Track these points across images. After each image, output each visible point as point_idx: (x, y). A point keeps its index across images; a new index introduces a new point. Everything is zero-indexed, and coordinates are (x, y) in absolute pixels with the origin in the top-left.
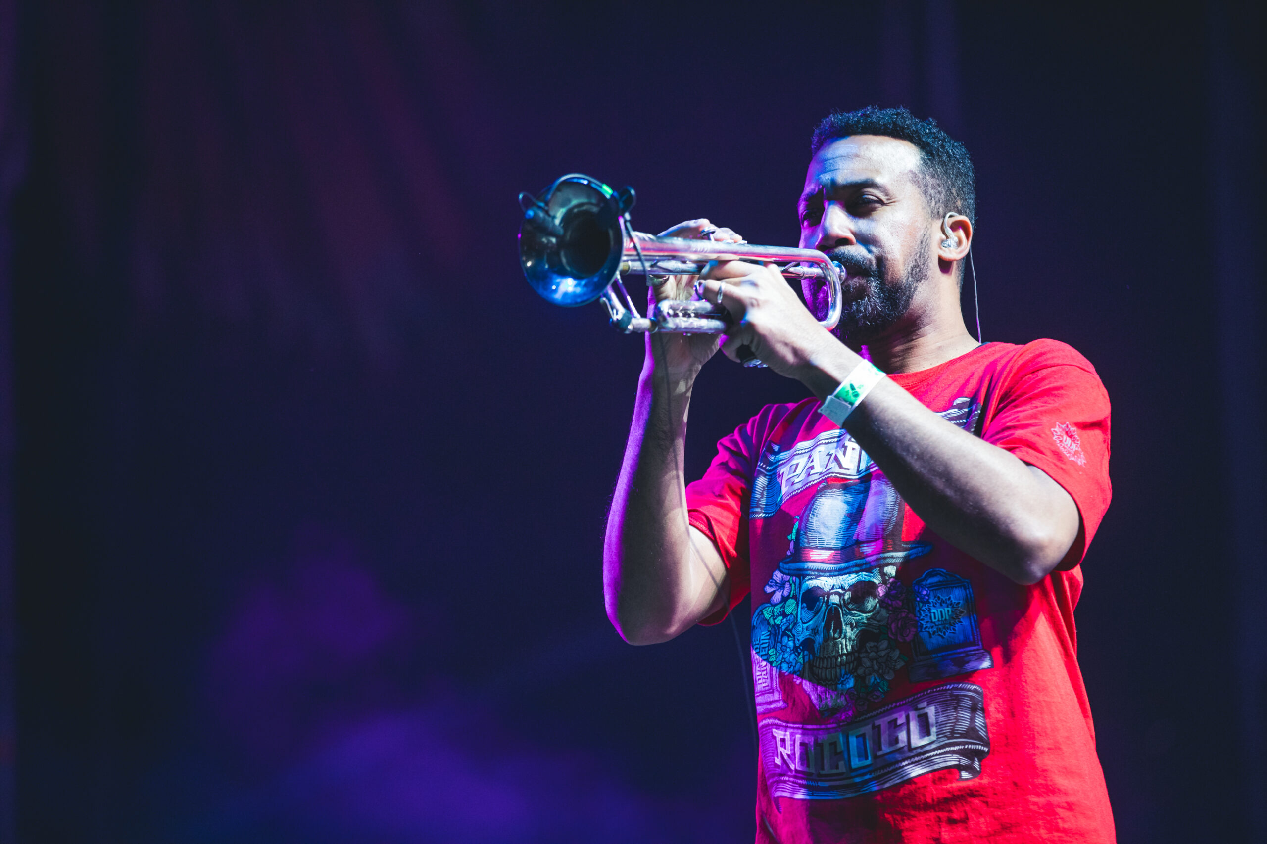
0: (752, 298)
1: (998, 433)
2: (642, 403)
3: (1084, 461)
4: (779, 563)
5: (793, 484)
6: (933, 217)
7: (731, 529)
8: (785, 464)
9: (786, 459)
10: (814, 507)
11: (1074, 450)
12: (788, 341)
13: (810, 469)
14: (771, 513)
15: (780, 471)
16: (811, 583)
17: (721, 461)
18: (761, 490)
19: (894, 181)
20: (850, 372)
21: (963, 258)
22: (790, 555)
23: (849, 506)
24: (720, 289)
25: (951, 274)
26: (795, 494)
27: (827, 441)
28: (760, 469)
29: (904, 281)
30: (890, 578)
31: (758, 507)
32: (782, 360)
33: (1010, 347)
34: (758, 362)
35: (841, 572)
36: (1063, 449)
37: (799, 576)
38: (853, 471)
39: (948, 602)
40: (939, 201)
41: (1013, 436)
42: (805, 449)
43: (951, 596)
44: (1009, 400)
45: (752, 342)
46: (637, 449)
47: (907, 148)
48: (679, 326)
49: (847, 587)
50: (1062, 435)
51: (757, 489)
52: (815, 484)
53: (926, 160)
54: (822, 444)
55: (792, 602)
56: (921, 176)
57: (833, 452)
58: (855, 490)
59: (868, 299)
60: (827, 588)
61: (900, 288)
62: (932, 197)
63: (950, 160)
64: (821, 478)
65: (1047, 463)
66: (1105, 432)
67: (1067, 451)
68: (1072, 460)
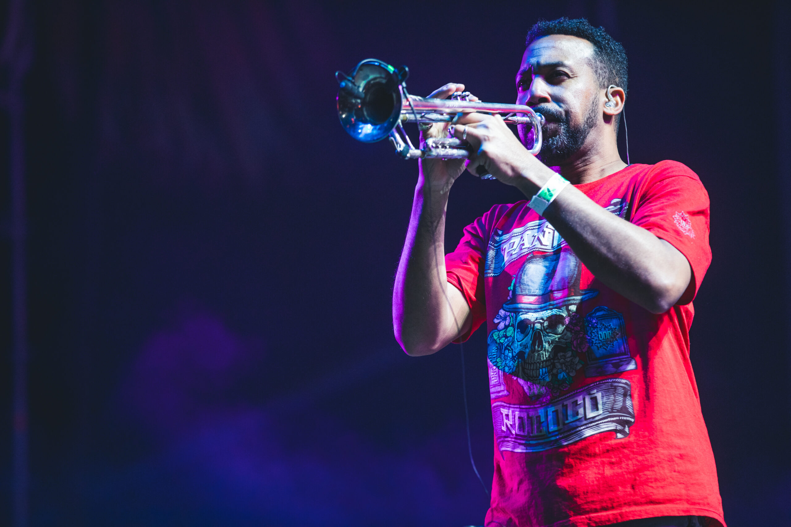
0: (484, 136)
2: (417, 204)
3: (694, 235)
4: (503, 305)
5: (511, 255)
6: (601, 88)
7: (473, 283)
8: (506, 243)
9: (507, 239)
10: (525, 269)
11: (688, 228)
12: (508, 162)
13: (522, 245)
14: (498, 273)
15: (503, 247)
16: (523, 317)
17: (466, 241)
18: (491, 259)
19: (577, 64)
20: (546, 181)
21: (619, 114)
22: (510, 300)
23: (547, 268)
24: (465, 130)
25: (611, 124)
26: (512, 261)
27: (532, 228)
28: (490, 246)
29: (582, 127)
30: (572, 313)
31: (489, 269)
32: (505, 174)
33: (646, 166)
34: (490, 176)
35: (542, 309)
36: (681, 227)
37: (515, 312)
38: (549, 247)
39: (609, 327)
40: (605, 78)
41: (649, 222)
42: (518, 233)
43: (611, 324)
44: (645, 199)
45: (485, 163)
46: (414, 233)
47: (585, 43)
48: (439, 154)
49: (545, 319)
50: (680, 219)
51: (489, 258)
52: (525, 255)
53: (597, 51)
54: (529, 229)
55: (511, 328)
56: (593, 61)
57: (537, 234)
58: (551, 259)
59: (559, 137)
60: (533, 320)
61: (579, 131)
62: (600, 75)
63: (612, 52)
64: (529, 251)
65: (670, 237)
66: (706, 217)
67: (683, 229)
68: (686, 235)
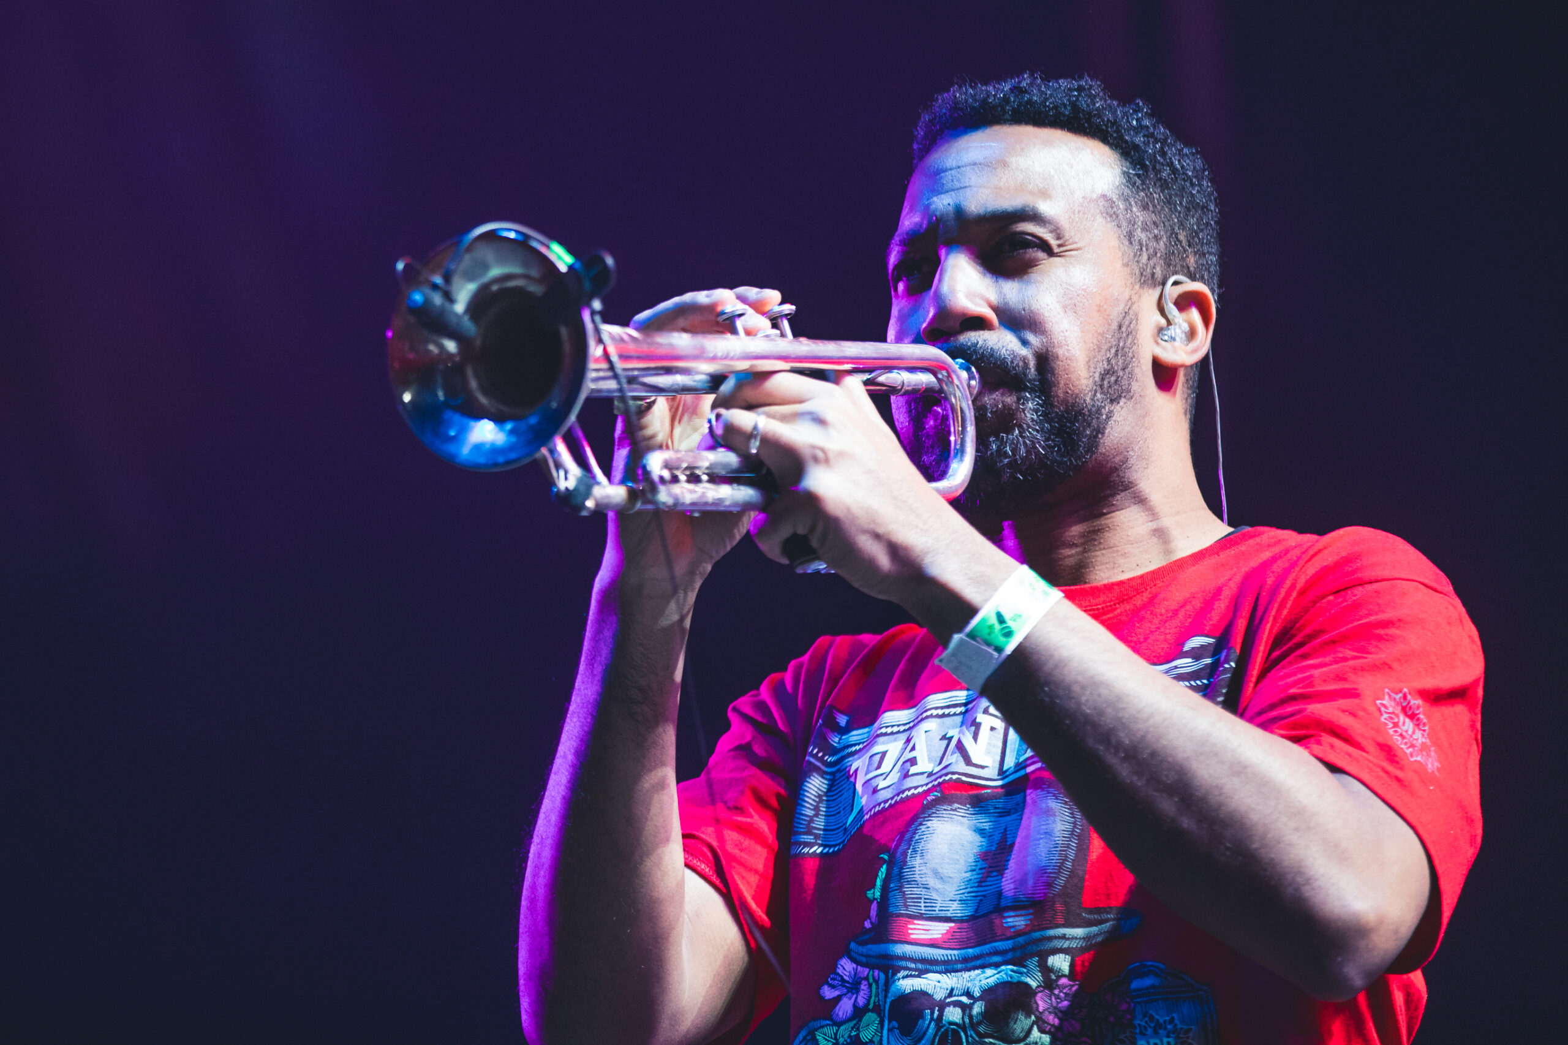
0: (814, 447)
1: (1272, 707)
2: (598, 632)
3: (1437, 764)
4: (849, 944)
5: (875, 791)
6: (1144, 283)
7: (762, 875)
8: (860, 754)
9: (863, 743)
10: (917, 837)
11: (1420, 741)
12: (880, 531)
13: (908, 764)
14: (835, 846)
15: (851, 765)
16: (907, 984)
17: (736, 744)
18: (814, 800)
19: (1074, 214)
20: (996, 590)
21: (1196, 364)
22: (870, 929)
23: (984, 837)
24: (755, 428)
25: (1175, 393)
26: (878, 811)
27: (940, 712)
28: (812, 760)
29: (1088, 401)
30: (1059, 977)
31: (809, 833)
32: (870, 564)
33: (1290, 538)
34: (821, 565)
35: (968, 964)
36: (1399, 738)
37: (884, 970)
38: (992, 772)
39: (1169, 1027)
40: (1156, 254)
41: (1301, 715)
42: (898, 726)
43: (1175, 1015)
44: (1291, 644)
45: (812, 529)
47: (1096, 152)
48: (682, 501)
49: (977, 994)
50: (1396, 712)
51: (807, 799)
52: (919, 793)
53: (1131, 176)
54: (931, 716)
55: (871, 1017)
56: (1121, 206)
57: (954, 733)
58: (996, 808)
59: (1020, 432)
60: (939, 995)
61: (1080, 413)
62: (1141, 245)
63: (1176, 178)
64: (932, 782)
65: (1369, 768)
66: (1471, 708)
67: (1406, 744)
68: (1416, 761)
